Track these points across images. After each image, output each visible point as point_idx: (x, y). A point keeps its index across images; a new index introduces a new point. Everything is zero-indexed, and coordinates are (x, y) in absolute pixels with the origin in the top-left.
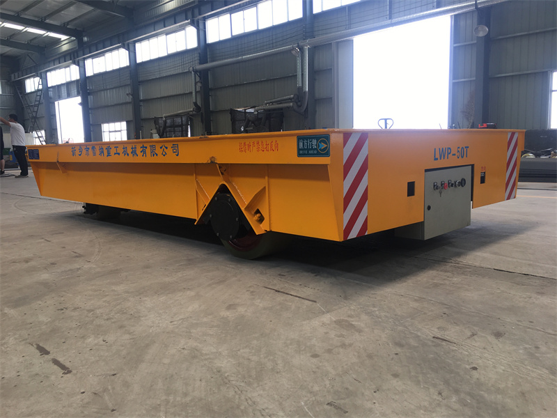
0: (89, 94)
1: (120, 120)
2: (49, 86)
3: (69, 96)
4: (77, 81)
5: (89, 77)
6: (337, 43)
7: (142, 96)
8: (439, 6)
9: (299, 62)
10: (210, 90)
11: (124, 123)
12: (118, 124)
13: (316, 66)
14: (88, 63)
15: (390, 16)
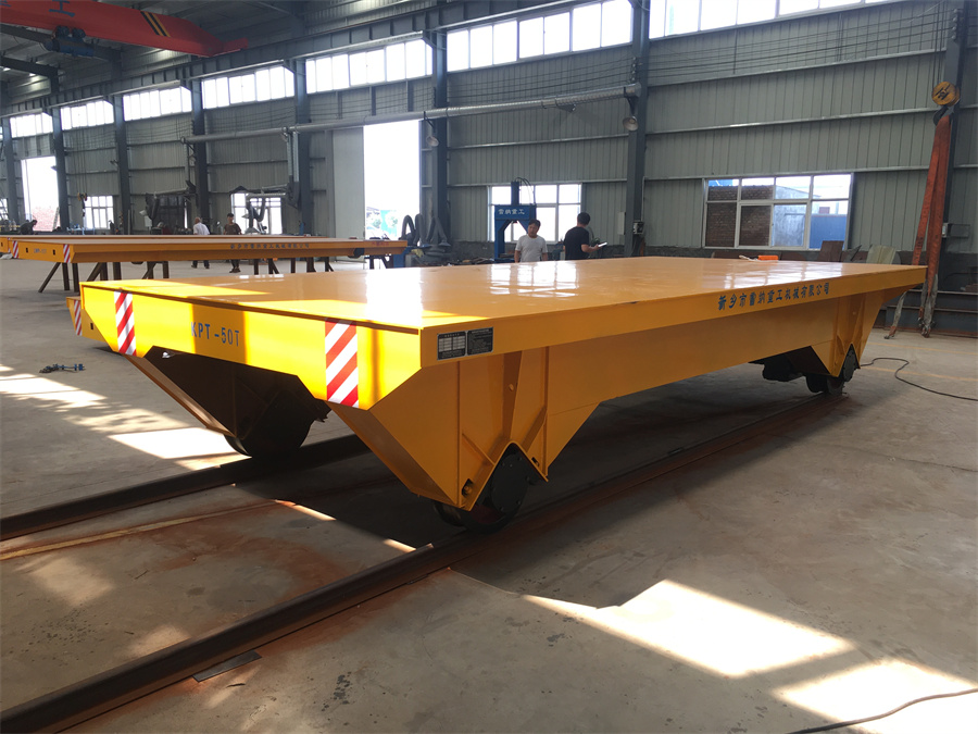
0: (66, 154)
1: (105, 194)
2: (14, 136)
3: (40, 153)
4: (51, 134)
5: (66, 131)
6: (331, 132)
7: (132, 164)
8: (411, 108)
9: (289, 148)
10: (208, 165)
11: (110, 199)
12: (102, 198)
13: (313, 153)
14: (65, 112)
15: (374, 113)
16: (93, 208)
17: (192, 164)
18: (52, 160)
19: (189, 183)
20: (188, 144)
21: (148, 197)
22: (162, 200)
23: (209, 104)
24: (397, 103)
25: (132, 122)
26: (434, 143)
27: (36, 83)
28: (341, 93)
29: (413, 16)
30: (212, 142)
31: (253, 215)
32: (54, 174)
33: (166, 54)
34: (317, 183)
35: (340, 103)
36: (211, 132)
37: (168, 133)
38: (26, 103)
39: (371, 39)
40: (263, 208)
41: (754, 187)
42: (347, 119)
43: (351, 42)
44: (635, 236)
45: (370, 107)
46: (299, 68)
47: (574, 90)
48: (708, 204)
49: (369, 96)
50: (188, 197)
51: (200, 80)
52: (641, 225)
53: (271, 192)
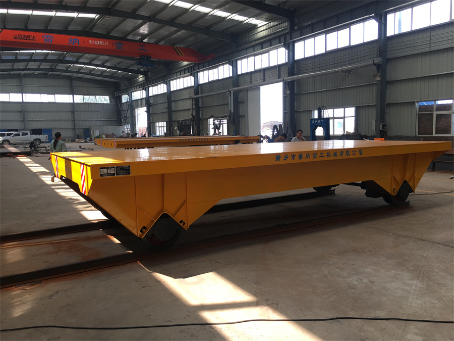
0: (151, 106)
1: (163, 121)
2: (133, 99)
3: (142, 106)
4: (145, 98)
5: (151, 97)
6: (247, 90)
7: (173, 109)
8: (279, 77)
9: (229, 98)
10: (200, 107)
11: (165, 123)
12: (163, 123)
13: (240, 99)
14: (151, 89)
15: (264, 80)
16: (159, 127)
17: (194, 107)
18: (145, 109)
19: (192, 115)
20: (192, 99)
21: (178, 121)
22: (183, 123)
23: (201, 82)
24: (274, 75)
25: (174, 91)
26: (288, 92)
27: (141, 78)
28: (251, 73)
29: (279, 37)
30: (202, 97)
31: (216, 127)
32: (146, 114)
33: (185, 63)
34: (241, 112)
35: (251, 77)
36: (202, 94)
37: (186, 95)
38: (137, 86)
39: (262, 49)
40: (220, 124)
41: (442, 104)
42: (254, 84)
43: (254, 51)
44: (381, 131)
45: (262, 78)
46: (234, 64)
47: (352, 63)
48: (419, 114)
49: (262, 73)
50: (193, 121)
51: (198, 72)
52: (384, 126)
53: (223, 117)
